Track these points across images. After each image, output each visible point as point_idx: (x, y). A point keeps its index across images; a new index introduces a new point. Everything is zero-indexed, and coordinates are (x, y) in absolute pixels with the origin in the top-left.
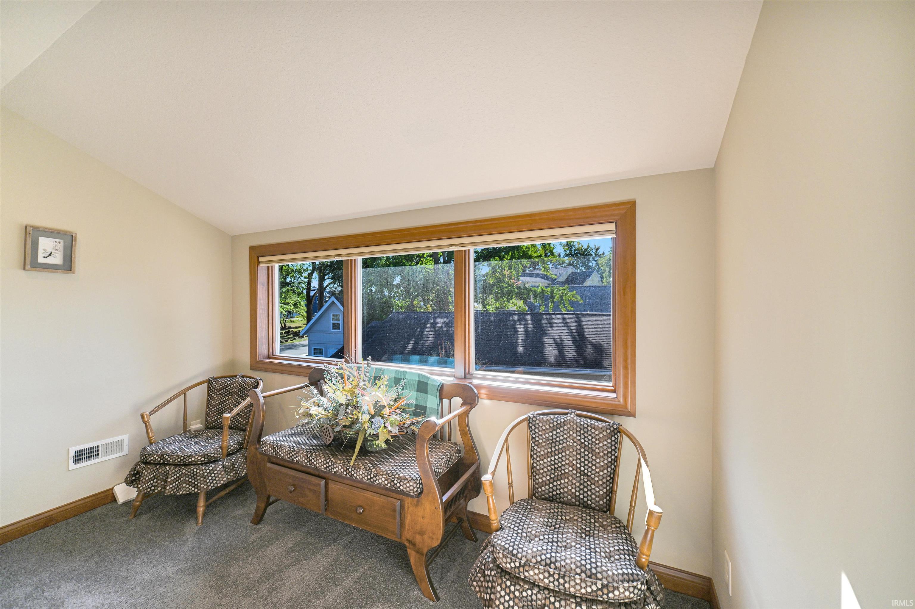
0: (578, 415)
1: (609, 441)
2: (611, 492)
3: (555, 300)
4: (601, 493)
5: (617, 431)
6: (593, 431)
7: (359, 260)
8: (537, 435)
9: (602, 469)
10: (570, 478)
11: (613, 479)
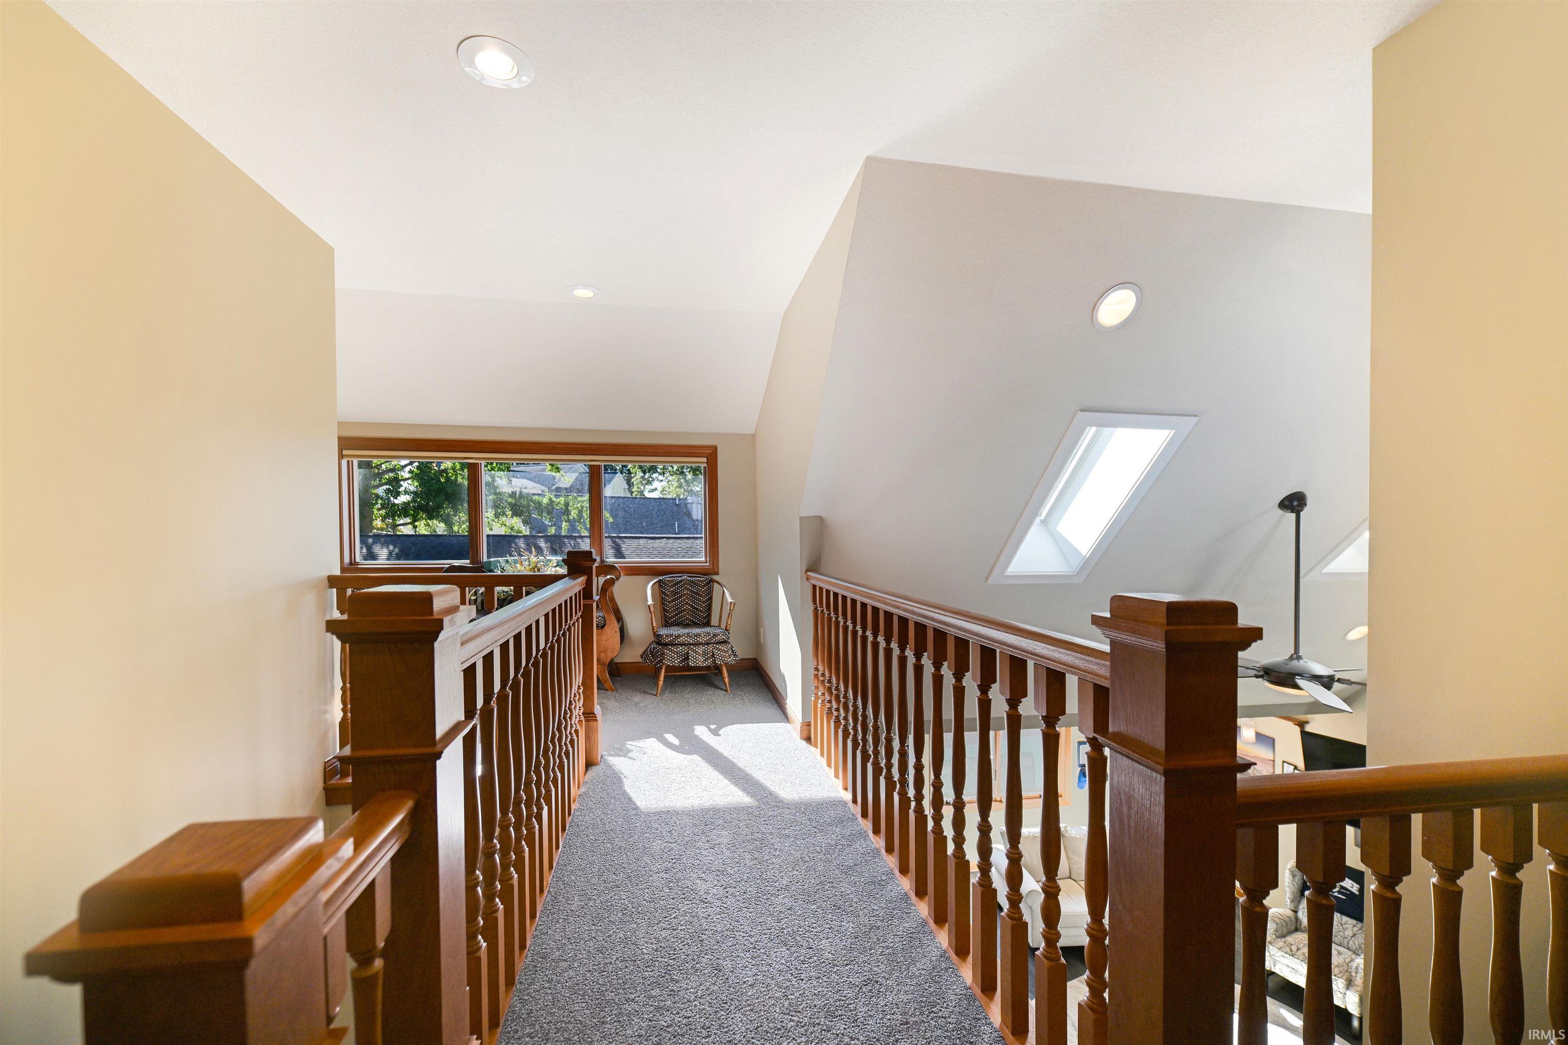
0: (688, 576)
1: (707, 587)
2: (709, 616)
3: (571, 517)
4: (704, 616)
5: (712, 581)
6: (698, 582)
7: (483, 463)
8: (666, 589)
9: (704, 602)
10: (687, 611)
11: (709, 608)
